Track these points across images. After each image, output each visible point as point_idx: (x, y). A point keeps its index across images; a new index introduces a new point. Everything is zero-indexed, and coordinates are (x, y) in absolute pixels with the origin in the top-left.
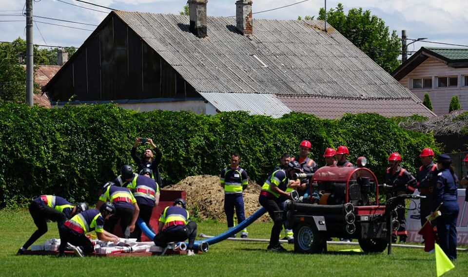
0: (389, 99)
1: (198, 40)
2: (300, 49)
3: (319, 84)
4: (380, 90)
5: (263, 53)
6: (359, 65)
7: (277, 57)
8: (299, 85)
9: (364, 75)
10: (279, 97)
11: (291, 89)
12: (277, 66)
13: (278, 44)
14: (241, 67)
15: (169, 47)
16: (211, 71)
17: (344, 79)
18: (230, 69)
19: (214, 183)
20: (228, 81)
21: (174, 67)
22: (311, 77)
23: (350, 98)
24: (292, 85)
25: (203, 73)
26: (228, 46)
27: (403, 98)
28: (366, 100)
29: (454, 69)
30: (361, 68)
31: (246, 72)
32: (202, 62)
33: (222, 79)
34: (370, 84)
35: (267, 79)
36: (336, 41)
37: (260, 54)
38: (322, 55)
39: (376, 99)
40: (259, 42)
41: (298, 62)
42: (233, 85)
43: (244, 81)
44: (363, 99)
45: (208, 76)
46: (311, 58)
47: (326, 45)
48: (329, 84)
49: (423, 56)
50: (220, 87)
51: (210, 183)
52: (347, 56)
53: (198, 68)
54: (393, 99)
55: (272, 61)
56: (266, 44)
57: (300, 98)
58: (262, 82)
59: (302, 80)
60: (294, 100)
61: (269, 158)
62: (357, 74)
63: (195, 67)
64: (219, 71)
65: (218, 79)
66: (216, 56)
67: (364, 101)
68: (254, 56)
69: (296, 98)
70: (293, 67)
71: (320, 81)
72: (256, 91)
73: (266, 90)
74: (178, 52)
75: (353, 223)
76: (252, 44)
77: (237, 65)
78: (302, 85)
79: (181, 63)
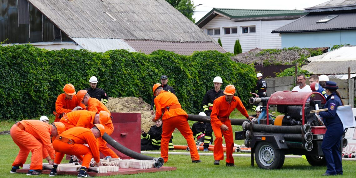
0: (198, 42)
1: (67, 2)
2: (137, 9)
3: (151, 32)
4: (191, 36)
5: (112, 11)
6: (176, 19)
7: (122, 14)
8: (139, 33)
9: (180, 26)
10: (126, 41)
11: (134, 35)
12: (123, 20)
13: (122, 5)
14: (98, 20)
15: (48, 6)
16: (78, 23)
17: (168, 29)
18: (91, 22)
19: (117, 103)
20: (91, 30)
21: (53, 20)
22: (146, 27)
23: (173, 42)
24: (134, 33)
25: (72, 24)
26: (88, 6)
27: (207, 42)
28: (183, 43)
29: (235, 22)
30: (178, 22)
31: (102, 24)
32: (71, 17)
33: (86, 29)
34: (185, 32)
35: (117, 29)
36: (160, 3)
37: (110, 11)
38: (152, 12)
39: (190, 42)
40: (109, 4)
41: (136, 17)
42: (95, 33)
43: (101, 30)
44: (181, 43)
45: (76, 27)
46: (145, 14)
47: (154, 6)
48: (158, 32)
49: (215, 14)
50: (86, 35)
51: (113, 103)
52: (168, 13)
53: (69, 21)
54: (201, 42)
55: (119, 17)
56: (114, 5)
57: (140, 41)
58: (113, 31)
59: (140, 29)
60: (136, 43)
61: (144, 83)
62: (176, 25)
63: (67, 20)
64: (83, 23)
65: (83, 29)
66: (81, 13)
67: (182, 44)
68: (107, 13)
69: (138, 41)
70: (133, 20)
71: (152, 30)
72: (111, 37)
73: (117, 36)
74: (54, 10)
75: (311, 142)
76: (104, 5)
77: (96, 19)
78: (141, 33)
79: (57, 17)
